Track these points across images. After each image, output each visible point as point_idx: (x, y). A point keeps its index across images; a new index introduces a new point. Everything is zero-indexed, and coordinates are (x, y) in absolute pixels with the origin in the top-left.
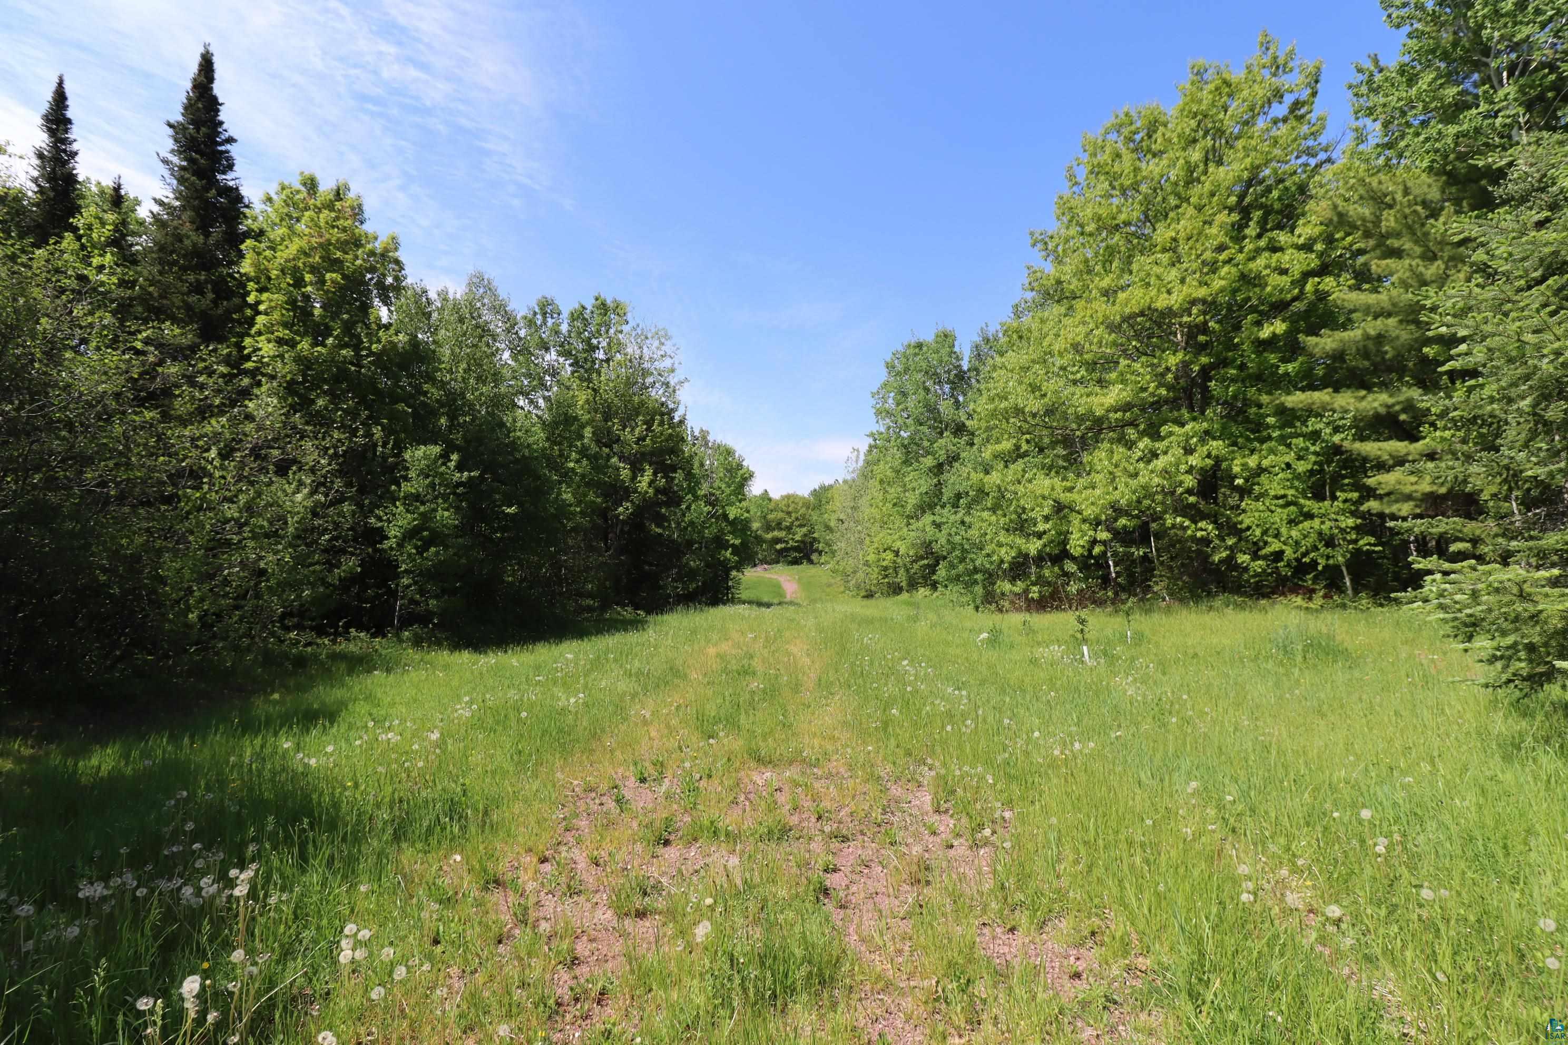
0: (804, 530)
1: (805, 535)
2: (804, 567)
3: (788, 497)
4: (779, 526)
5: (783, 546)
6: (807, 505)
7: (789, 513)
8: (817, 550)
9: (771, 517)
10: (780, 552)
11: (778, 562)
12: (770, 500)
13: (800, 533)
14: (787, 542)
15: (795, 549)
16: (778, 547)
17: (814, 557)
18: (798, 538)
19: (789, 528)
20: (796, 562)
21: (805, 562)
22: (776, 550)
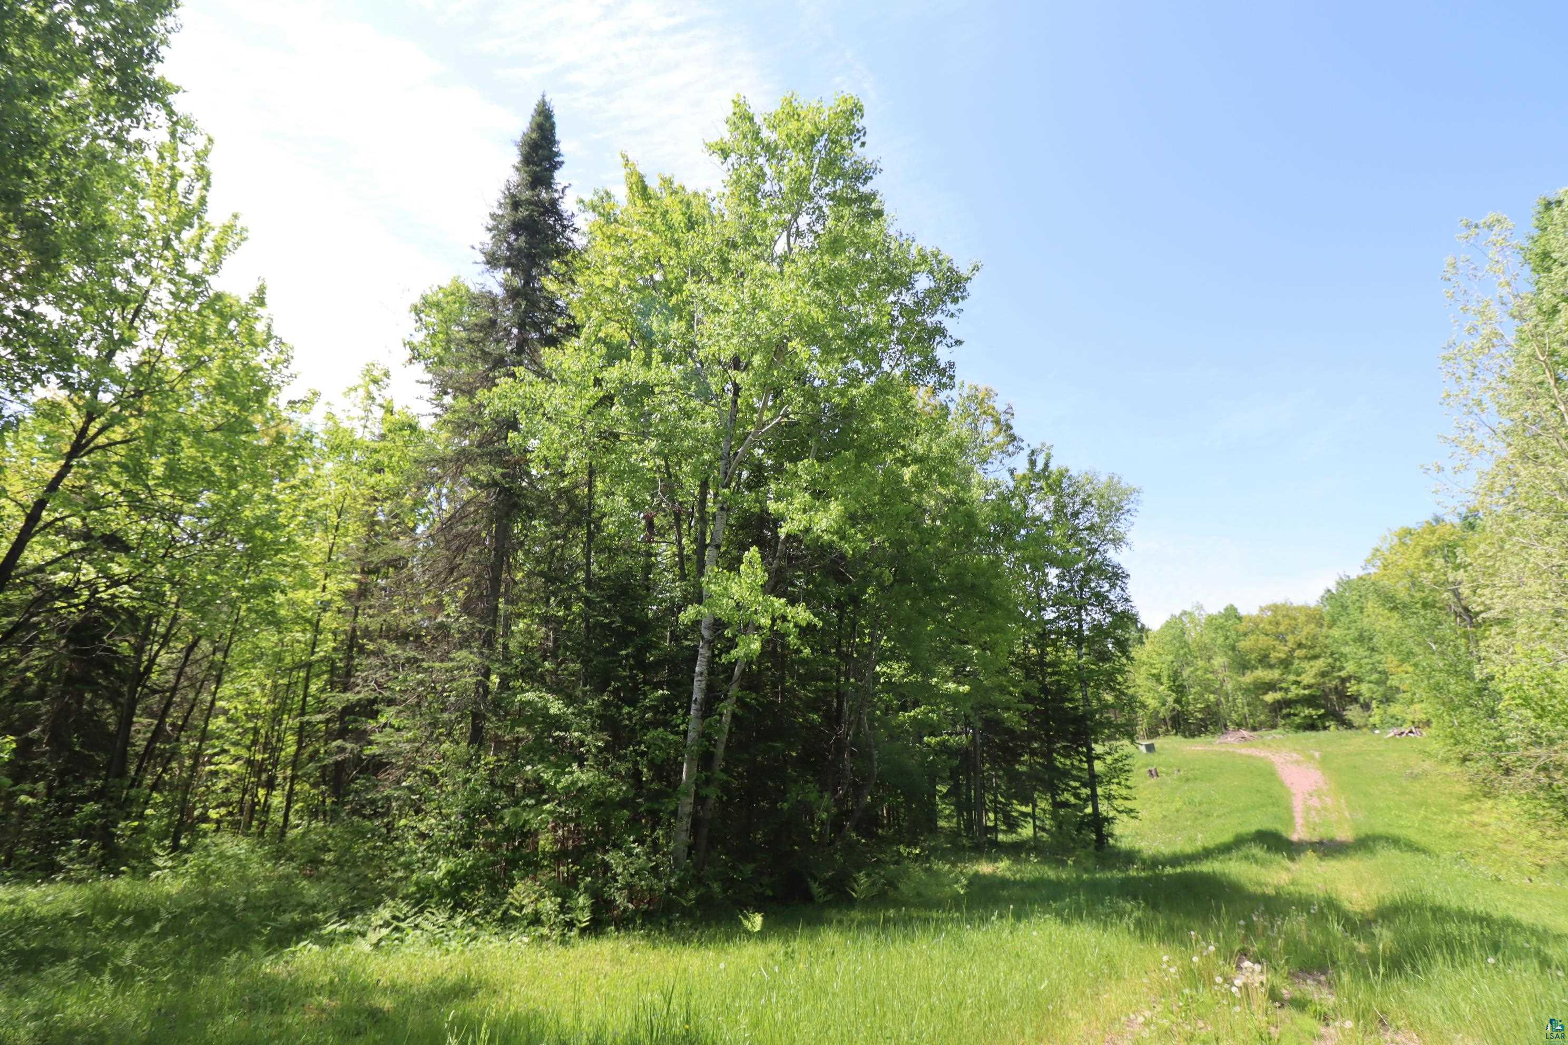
0: (1320, 664)
1: (1323, 674)
2: (1333, 733)
3: (1275, 608)
4: (1264, 660)
5: (1279, 695)
6: (1315, 618)
7: (1281, 638)
8: (1354, 699)
9: (1243, 645)
10: (1277, 707)
11: (1274, 727)
12: (1240, 619)
13: (1310, 673)
14: (1287, 690)
15: (1310, 701)
16: (1270, 697)
17: (1353, 713)
18: (1306, 679)
19: (1286, 664)
20: (1311, 726)
21: (1332, 724)
22: (1265, 704)
